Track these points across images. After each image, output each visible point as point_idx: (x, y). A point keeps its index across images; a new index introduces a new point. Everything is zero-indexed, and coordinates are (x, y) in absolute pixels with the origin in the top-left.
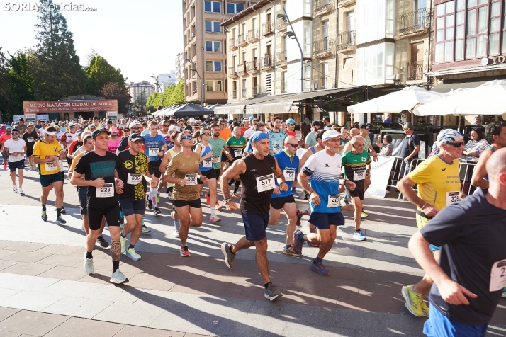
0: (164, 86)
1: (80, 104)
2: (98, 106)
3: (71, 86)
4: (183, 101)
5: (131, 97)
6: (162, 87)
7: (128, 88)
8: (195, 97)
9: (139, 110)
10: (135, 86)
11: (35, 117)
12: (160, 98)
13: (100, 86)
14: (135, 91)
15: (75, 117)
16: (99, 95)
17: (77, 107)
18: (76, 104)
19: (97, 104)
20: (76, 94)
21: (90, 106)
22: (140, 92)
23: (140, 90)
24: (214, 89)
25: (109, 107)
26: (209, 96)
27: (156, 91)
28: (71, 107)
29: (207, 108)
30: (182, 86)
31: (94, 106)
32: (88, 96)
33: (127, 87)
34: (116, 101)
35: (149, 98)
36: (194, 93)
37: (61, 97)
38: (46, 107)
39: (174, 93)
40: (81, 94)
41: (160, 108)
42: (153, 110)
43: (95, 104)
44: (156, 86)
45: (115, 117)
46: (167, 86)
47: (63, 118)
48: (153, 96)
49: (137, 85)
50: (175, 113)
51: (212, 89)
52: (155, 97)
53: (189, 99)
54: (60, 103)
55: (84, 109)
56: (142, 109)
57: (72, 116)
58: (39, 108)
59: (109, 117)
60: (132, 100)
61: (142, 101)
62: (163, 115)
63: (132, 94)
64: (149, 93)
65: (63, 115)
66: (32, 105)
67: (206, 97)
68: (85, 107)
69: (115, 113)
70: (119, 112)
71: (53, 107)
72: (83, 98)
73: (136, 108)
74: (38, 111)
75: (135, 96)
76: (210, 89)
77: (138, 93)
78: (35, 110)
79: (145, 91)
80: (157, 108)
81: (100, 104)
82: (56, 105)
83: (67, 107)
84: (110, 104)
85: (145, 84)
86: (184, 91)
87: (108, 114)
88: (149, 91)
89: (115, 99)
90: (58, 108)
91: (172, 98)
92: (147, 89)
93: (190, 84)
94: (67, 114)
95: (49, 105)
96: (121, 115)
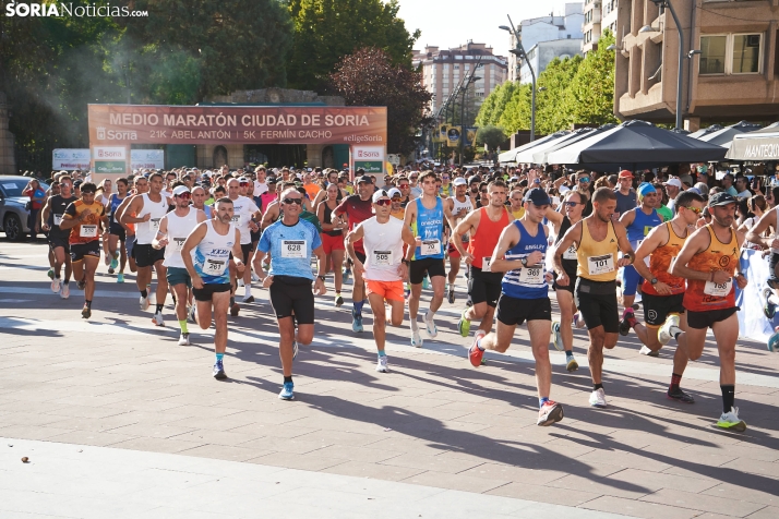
0: (542, 61)
1: (267, 119)
2: (323, 127)
3: (240, 59)
4: (608, 110)
5: (427, 97)
6: (534, 62)
7: (421, 66)
8: (653, 98)
9: (453, 143)
10: (439, 62)
11: (123, 157)
12: (523, 103)
13: (332, 61)
14: (439, 77)
15: (247, 160)
16: (325, 90)
17: (257, 130)
18: (255, 120)
19: (322, 119)
20: (254, 86)
21: (298, 128)
22: (456, 81)
23: (457, 76)
24: (729, 67)
25: (360, 131)
26: (706, 94)
27: (512, 78)
28: (240, 129)
29: (702, 136)
30: (608, 59)
31: (311, 128)
32: (292, 93)
33: (415, 62)
34: (382, 111)
35: (485, 103)
36: (649, 84)
37: (205, 92)
38: (160, 126)
39: (575, 83)
40: (271, 84)
41: (523, 138)
42: (497, 142)
43: (314, 120)
44: (512, 60)
45: (378, 164)
46: (551, 58)
47: (209, 162)
48: (501, 95)
49: (449, 57)
50: (583, 155)
51: (718, 65)
52: (507, 99)
53: (627, 104)
54: (206, 112)
55: (279, 134)
56: (464, 139)
57: (237, 157)
58: (138, 130)
59: (358, 164)
60: (431, 109)
61: (461, 111)
62: (540, 162)
63: (431, 90)
64: (487, 86)
65: (208, 154)
66: (115, 119)
67: (694, 97)
68: (282, 128)
69: (378, 152)
70: (390, 150)
71: (181, 128)
72: (275, 98)
73: (443, 137)
74: (134, 136)
75: (439, 94)
76: (712, 66)
77: (451, 85)
78: (123, 134)
79: (473, 79)
80: (512, 137)
81: (330, 120)
82: (191, 120)
83: (226, 128)
84: (364, 120)
85: (477, 54)
86: (612, 76)
87: (357, 154)
88: (487, 76)
89: (379, 103)
90: (196, 130)
91: (568, 102)
92: (480, 72)
93: (638, 50)
94: (221, 152)
95: (169, 120)
96: (396, 159)
